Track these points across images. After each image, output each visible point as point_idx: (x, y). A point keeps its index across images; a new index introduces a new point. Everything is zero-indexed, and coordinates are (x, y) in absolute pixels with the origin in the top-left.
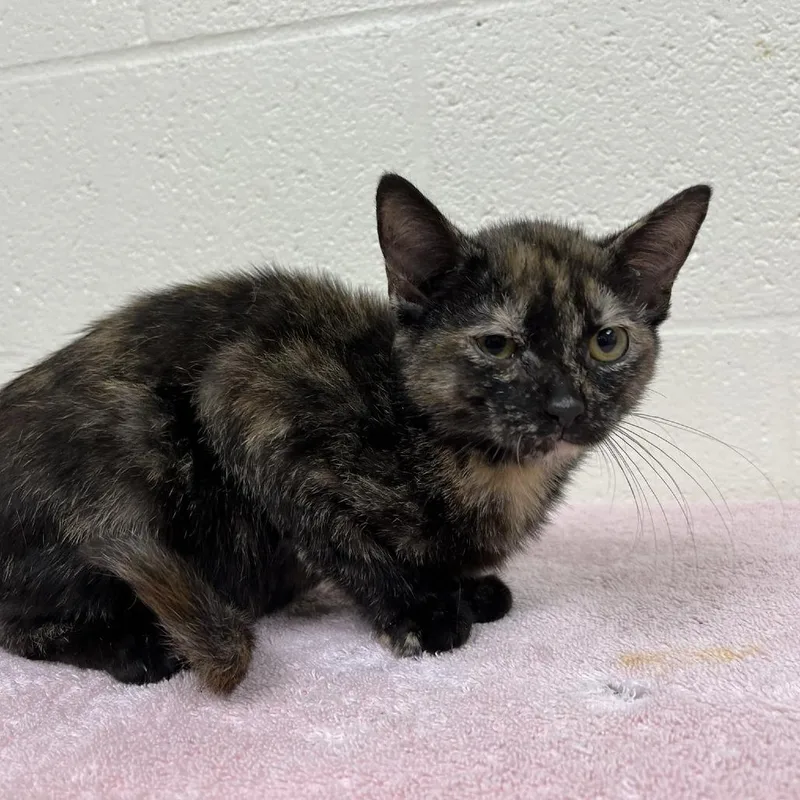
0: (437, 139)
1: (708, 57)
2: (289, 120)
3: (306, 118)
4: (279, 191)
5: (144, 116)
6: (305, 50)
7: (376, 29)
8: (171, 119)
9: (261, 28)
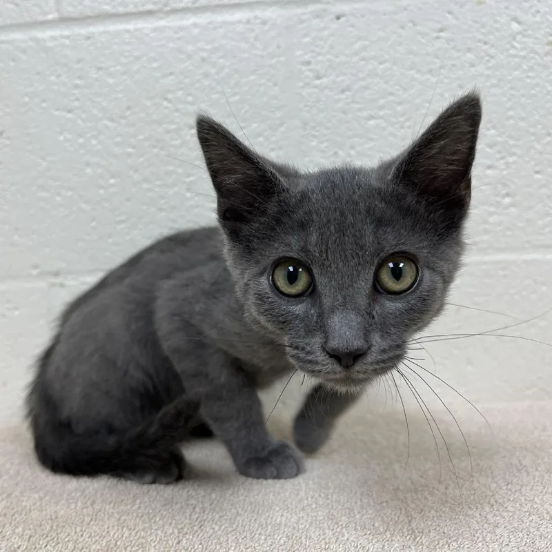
0: (306, 106)
1: (512, 52)
2: (182, 86)
3: (197, 85)
4: (173, 143)
5: (53, 78)
6: (196, 31)
7: (256, 17)
8: (78, 82)
9: (160, 11)
